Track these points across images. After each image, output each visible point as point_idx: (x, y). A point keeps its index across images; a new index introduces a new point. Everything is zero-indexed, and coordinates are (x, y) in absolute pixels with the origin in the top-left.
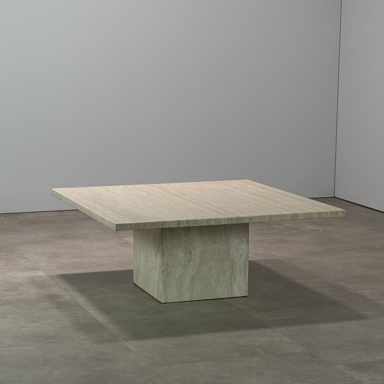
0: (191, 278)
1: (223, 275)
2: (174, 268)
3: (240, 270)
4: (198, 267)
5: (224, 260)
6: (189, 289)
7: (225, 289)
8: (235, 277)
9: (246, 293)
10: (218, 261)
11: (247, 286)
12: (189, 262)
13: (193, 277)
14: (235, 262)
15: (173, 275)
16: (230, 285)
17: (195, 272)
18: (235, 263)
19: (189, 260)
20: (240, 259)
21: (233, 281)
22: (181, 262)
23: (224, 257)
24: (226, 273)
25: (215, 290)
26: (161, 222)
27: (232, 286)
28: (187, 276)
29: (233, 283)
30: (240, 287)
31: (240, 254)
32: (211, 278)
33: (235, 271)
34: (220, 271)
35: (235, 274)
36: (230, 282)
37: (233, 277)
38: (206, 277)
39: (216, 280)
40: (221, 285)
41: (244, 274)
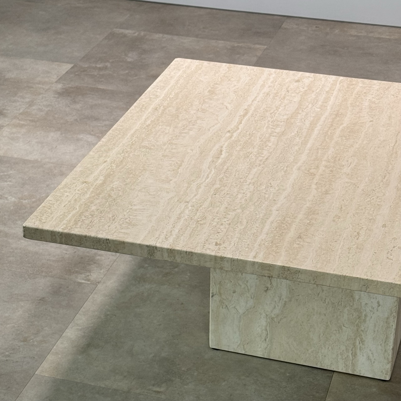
0: (269, 320)
1: (336, 330)
2: (234, 294)
3: (374, 331)
4: (285, 304)
5: (340, 303)
6: (264, 338)
7: (340, 357)
8: (362, 341)
9: (384, 375)
10: (327, 303)
12: (266, 291)
13: (273, 319)
14: (364, 313)
15: (233, 306)
16: (350, 353)
17: (277, 311)
18: (366, 316)
19: (267, 288)
20: (377, 311)
21: (359, 347)
22: (249, 288)
23: (342, 298)
25: (318, 352)
27: (355, 355)
28: (261, 314)
29: (358, 351)
30: (373, 360)
31: (378, 303)
32: (310, 330)
33: (363, 329)
34: (330, 322)
35: (363, 334)
36: (350, 347)
37: (357, 339)
38: (301, 325)
39: (321, 336)
40: (330, 348)
41: (384, 341)
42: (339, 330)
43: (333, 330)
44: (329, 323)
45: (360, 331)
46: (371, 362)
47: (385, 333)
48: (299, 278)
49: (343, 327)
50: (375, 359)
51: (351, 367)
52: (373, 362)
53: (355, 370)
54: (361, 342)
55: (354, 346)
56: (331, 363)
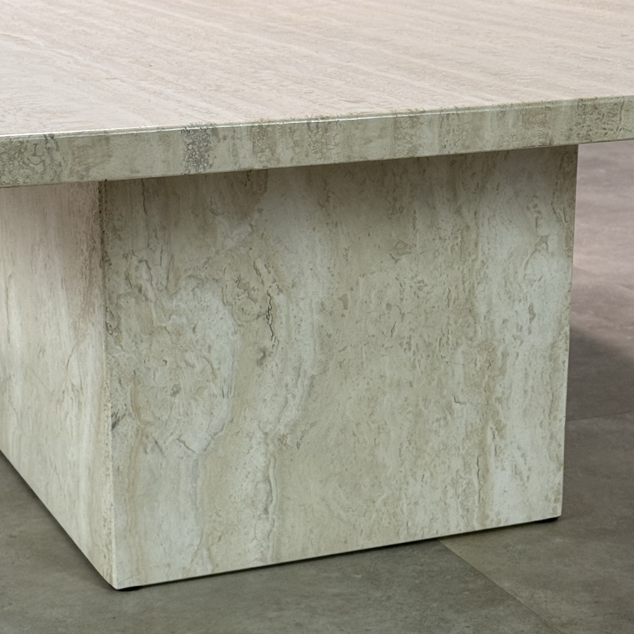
0: (271, 447)
1: (438, 420)
2: (177, 400)
3: (526, 392)
4: (312, 386)
5: (444, 340)
6: (261, 507)
7: (451, 492)
8: (500, 429)
9: (552, 505)
10: (413, 348)
11: (559, 469)
12: (260, 362)
13: (282, 439)
14: (501, 349)
15: (175, 437)
16: (474, 471)
17: (291, 414)
18: (505, 355)
19: (264, 351)
20: (530, 332)
21: (493, 449)
22: (216, 367)
23: (448, 324)
24: (456, 406)
25: (399, 499)
26: (70, 140)
27: (484, 474)
28: (250, 436)
29: (492, 460)
30: (525, 474)
31: (531, 310)
32: (377, 441)
33: (500, 395)
34: (425, 400)
35: (501, 412)
36: (473, 456)
37: (489, 427)
38: (354, 435)
39: (404, 448)
40: (427, 474)
41: (547, 412)
42: (445, 418)
43: (433, 423)
44: (421, 404)
45: (494, 400)
46: (522, 479)
47: (548, 388)
48: (620, 127)
49: (454, 404)
50: (530, 469)
51: (477, 510)
52: (525, 479)
53: (487, 517)
54: (496, 433)
55: (483, 449)
56: (432, 519)
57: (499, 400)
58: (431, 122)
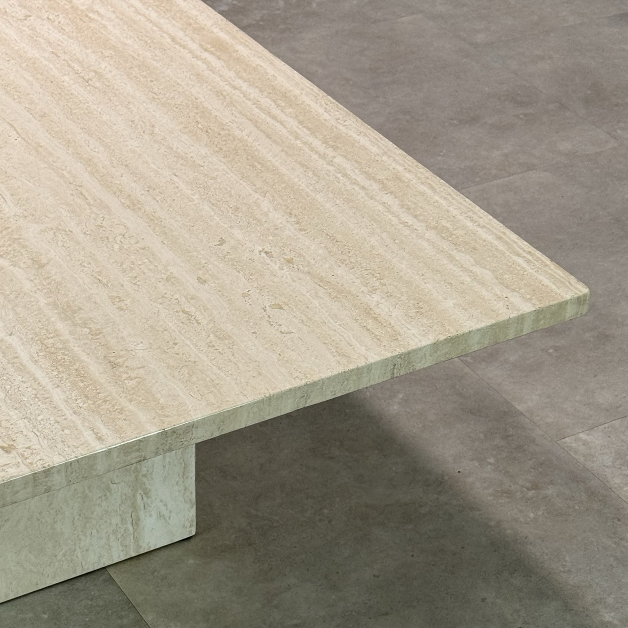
1: (100, 497)
3: (164, 467)
7: (112, 538)
8: (147, 493)
9: (188, 529)
11: (192, 507)
16: (129, 522)
21: (142, 506)
24: (113, 486)
25: (75, 550)
27: (136, 522)
29: (142, 514)
30: (167, 515)
32: (55, 520)
33: (145, 473)
34: (89, 488)
35: (146, 482)
36: (128, 513)
37: (138, 493)
38: (38, 520)
39: (76, 519)
40: (94, 531)
41: (181, 475)
42: (105, 495)
43: (96, 500)
44: (87, 492)
45: (141, 477)
46: (165, 519)
47: (181, 461)
49: (112, 486)
50: (170, 512)
51: (132, 544)
52: (168, 519)
53: (141, 547)
54: (144, 496)
55: (135, 508)
56: (100, 557)
57: (144, 476)
58: (59, 471)
